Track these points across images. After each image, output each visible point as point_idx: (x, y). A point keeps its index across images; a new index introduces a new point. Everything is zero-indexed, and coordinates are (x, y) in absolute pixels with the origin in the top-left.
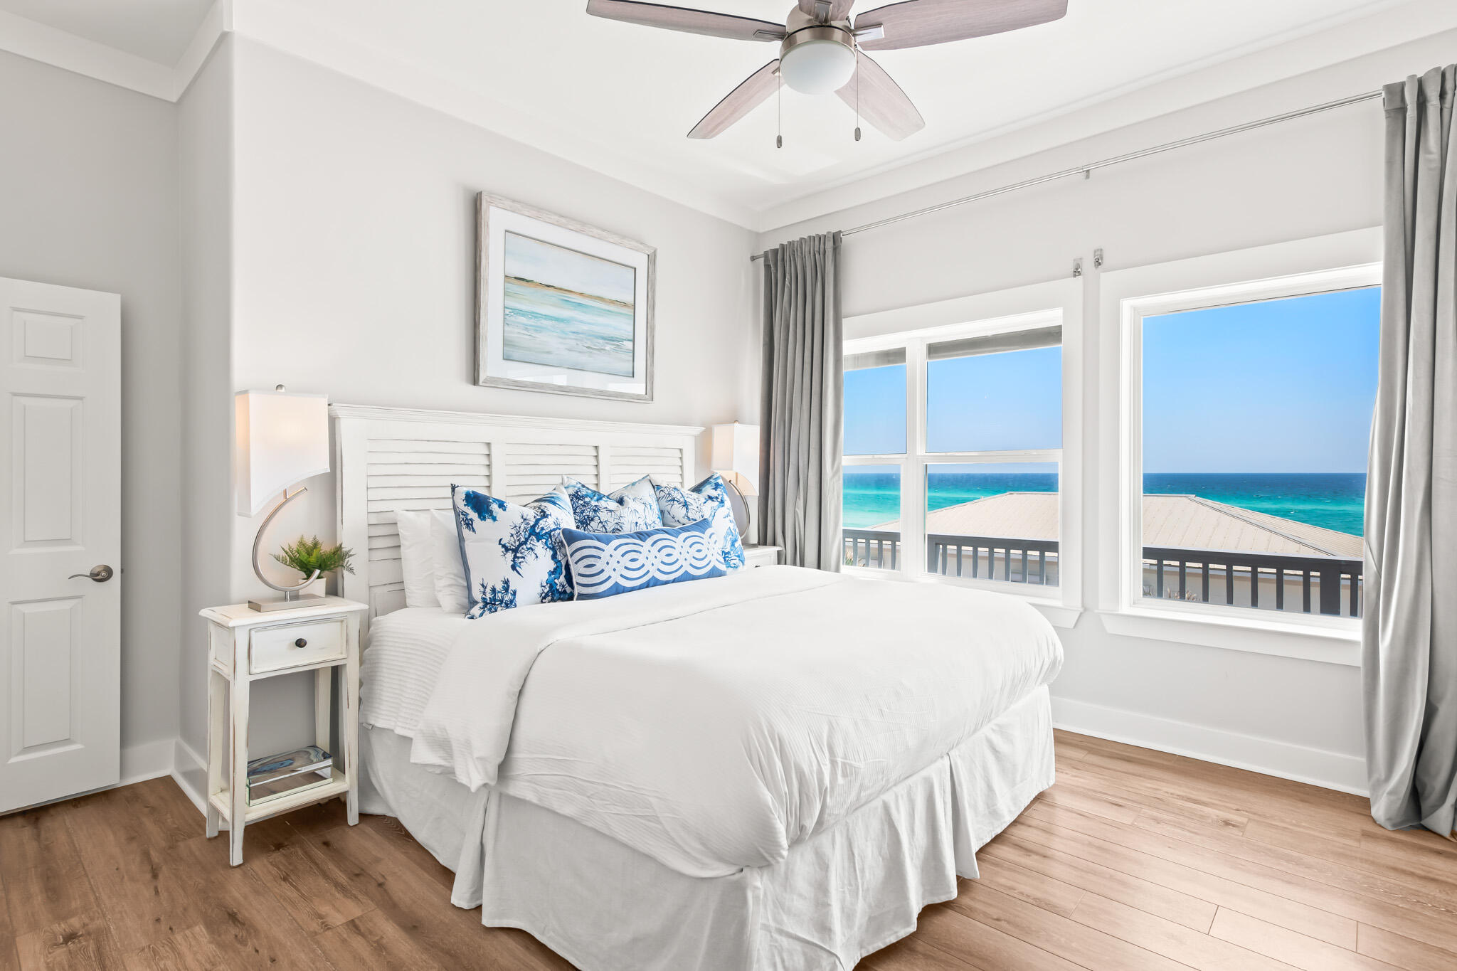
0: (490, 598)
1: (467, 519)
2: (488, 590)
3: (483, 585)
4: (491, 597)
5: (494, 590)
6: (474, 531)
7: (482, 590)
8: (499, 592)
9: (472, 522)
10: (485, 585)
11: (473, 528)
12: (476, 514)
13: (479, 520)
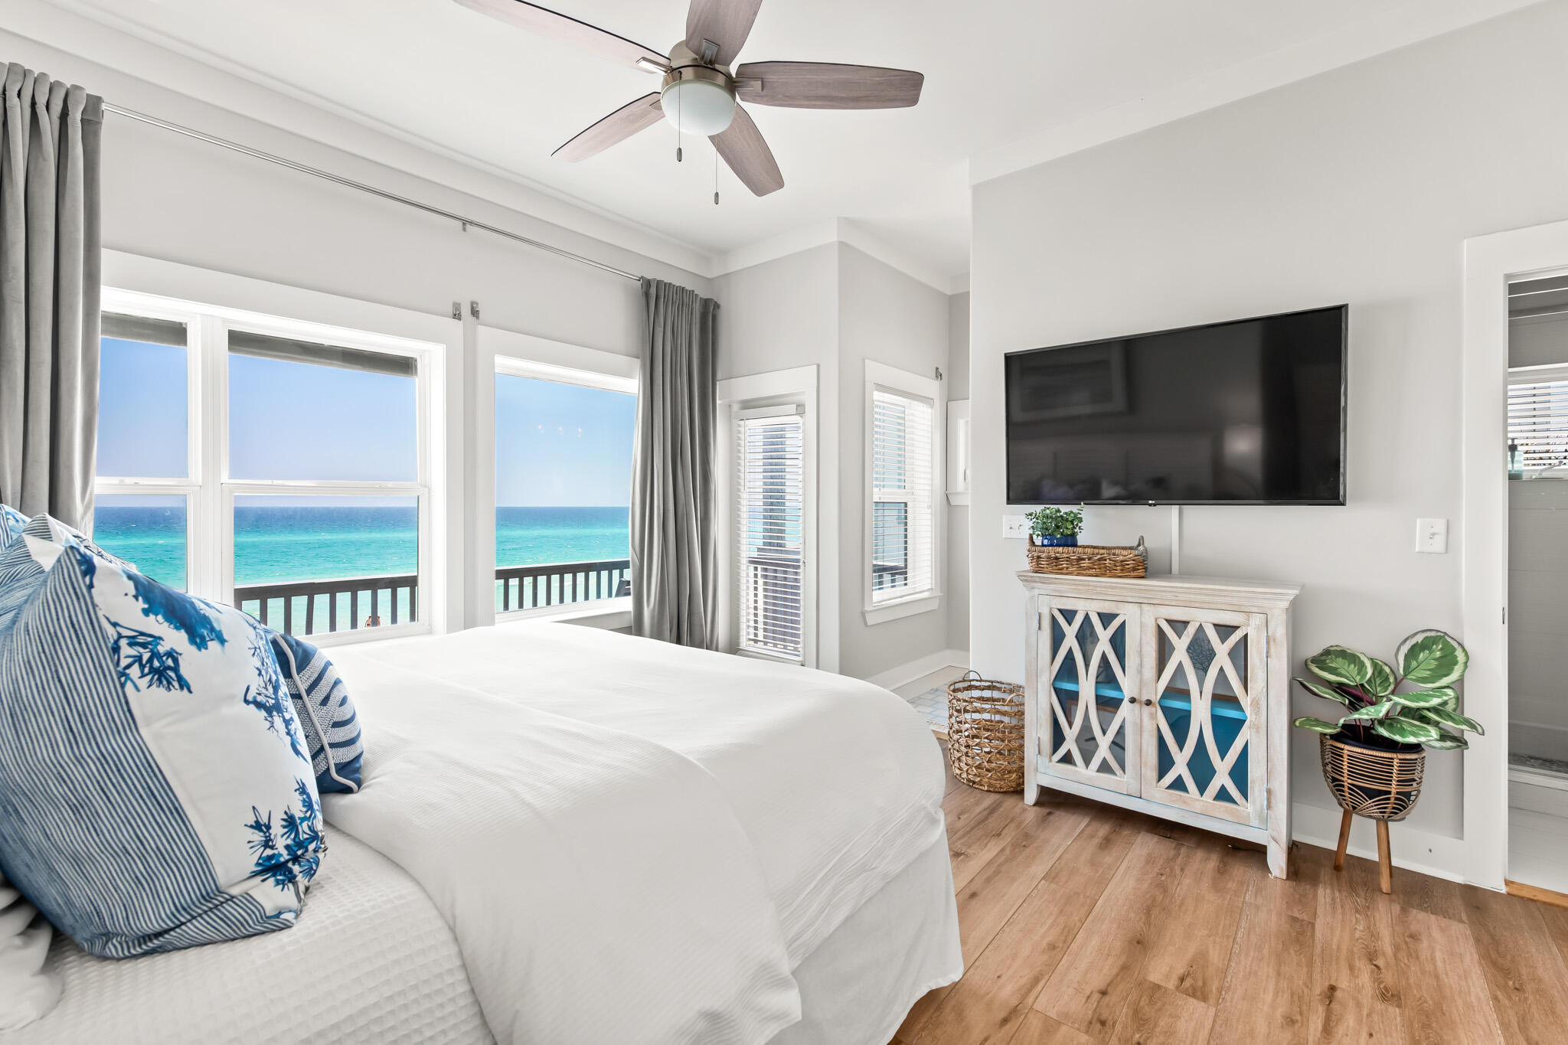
0: (287, 847)
1: (155, 655)
2: (277, 829)
3: (257, 826)
4: (289, 842)
5: (291, 823)
6: (183, 684)
7: (258, 837)
8: (303, 820)
9: (176, 661)
10: (265, 820)
11: (180, 679)
12: (183, 635)
13: (193, 648)
